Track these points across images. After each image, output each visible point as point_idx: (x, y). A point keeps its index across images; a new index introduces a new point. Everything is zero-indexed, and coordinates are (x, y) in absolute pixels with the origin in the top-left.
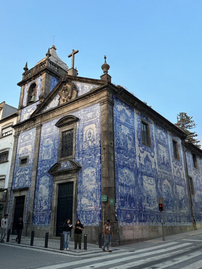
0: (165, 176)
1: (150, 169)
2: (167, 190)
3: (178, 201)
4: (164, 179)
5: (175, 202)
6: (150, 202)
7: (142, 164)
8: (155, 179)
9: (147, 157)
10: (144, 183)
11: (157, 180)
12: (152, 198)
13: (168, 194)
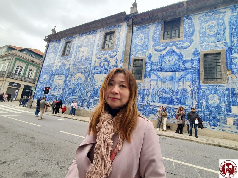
0: (78, 71)
1: (63, 70)
2: (77, 81)
3: (92, 89)
4: (77, 73)
5: (86, 89)
6: (56, 90)
7: (57, 69)
8: (66, 75)
9: (63, 63)
10: (55, 80)
11: (68, 75)
12: (58, 88)
13: (77, 85)
